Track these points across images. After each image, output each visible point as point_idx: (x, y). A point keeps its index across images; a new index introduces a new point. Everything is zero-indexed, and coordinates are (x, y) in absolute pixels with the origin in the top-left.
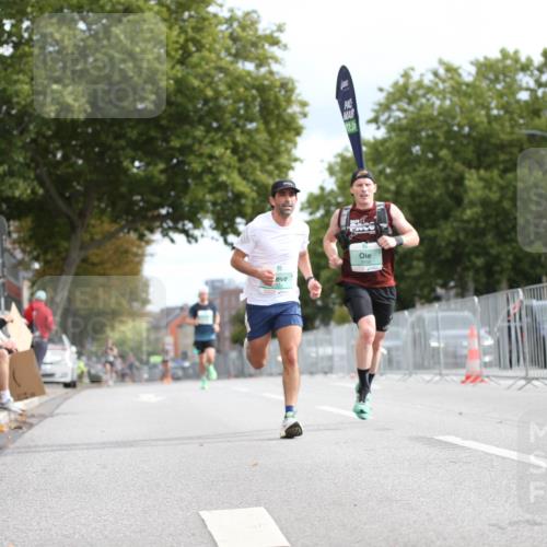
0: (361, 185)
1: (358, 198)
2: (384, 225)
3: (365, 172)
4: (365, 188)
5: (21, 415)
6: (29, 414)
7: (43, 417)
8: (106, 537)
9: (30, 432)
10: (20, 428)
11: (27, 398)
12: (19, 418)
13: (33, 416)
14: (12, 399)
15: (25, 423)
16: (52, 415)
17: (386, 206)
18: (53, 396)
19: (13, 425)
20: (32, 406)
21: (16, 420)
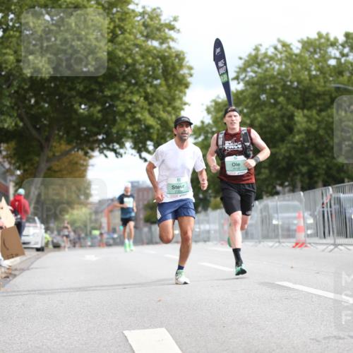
0: (231, 116)
1: (229, 125)
2: (248, 144)
3: (234, 108)
4: (234, 118)
5: (8, 269)
6: (14, 268)
7: (23, 270)
8: (63, 348)
9: (15, 280)
10: (8, 277)
11: (13, 257)
12: (7, 271)
13: (16, 270)
14: (3, 259)
15: (11, 274)
16: (28, 269)
17: (248, 130)
18: (29, 257)
19: (4, 275)
20: (15, 263)
21: (5, 272)
